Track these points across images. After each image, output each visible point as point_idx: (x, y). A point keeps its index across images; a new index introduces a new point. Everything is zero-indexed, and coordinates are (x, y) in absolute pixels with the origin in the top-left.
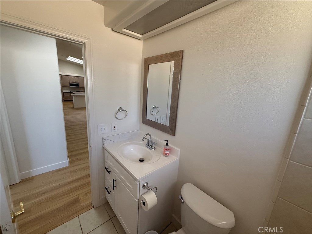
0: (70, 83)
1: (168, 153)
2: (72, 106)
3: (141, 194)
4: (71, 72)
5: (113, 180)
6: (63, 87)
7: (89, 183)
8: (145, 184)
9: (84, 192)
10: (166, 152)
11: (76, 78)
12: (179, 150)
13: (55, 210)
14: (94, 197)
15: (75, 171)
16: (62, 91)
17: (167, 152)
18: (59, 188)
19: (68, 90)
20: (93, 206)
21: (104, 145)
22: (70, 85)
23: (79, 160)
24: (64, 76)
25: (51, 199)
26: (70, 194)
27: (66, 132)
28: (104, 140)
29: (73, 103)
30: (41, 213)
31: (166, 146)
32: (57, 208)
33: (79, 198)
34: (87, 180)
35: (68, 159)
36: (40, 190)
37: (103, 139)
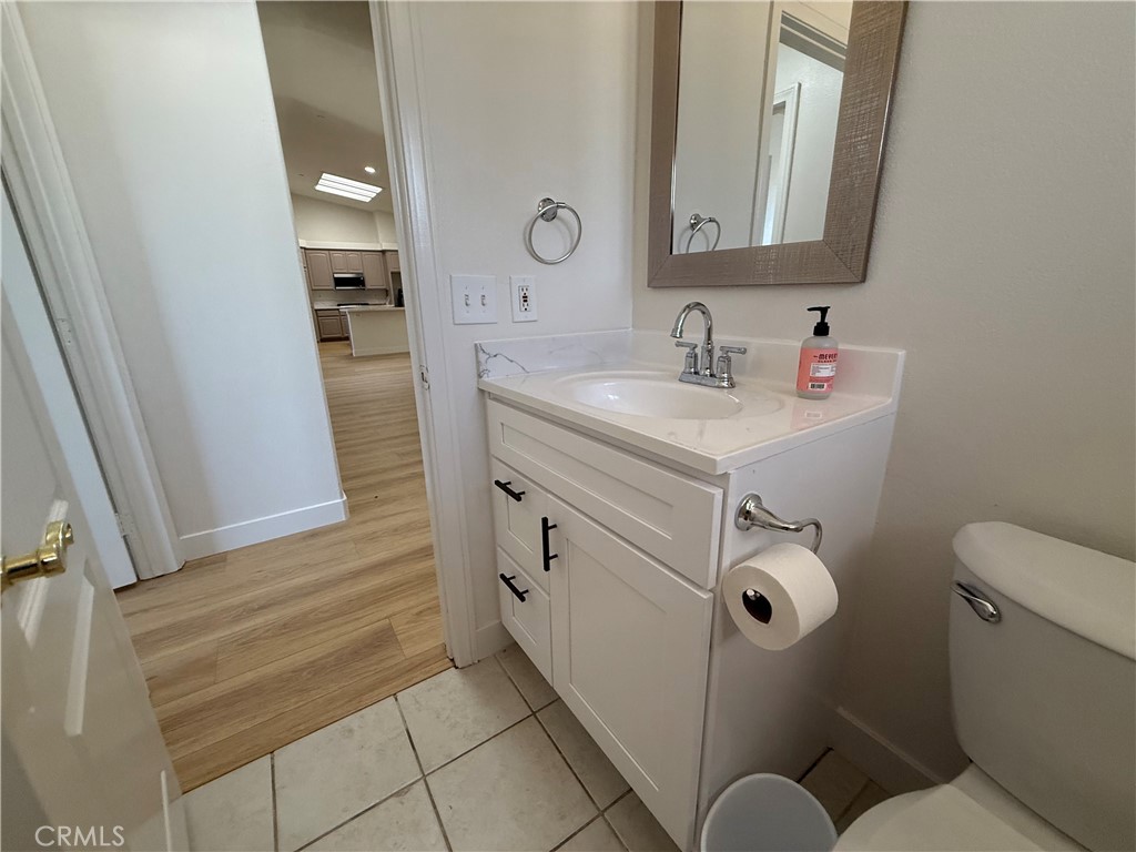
0: (336, 276)
1: (828, 379)
2: (349, 352)
3: (726, 562)
4: (335, 237)
5: (545, 521)
6: (314, 292)
7: (429, 578)
8: (751, 506)
9: (412, 607)
10: (817, 370)
11: (352, 255)
12: (901, 353)
13: (303, 670)
14: (454, 626)
15: (372, 538)
16: (312, 307)
17: (826, 371)
18: (313, 592)
19: (331, 303)
20: (452, 660)
21: (485, 378)
22: (337, 285)
23: (385, 502)
24: (313, 254)
25: (287, 628)
26: (360, 614)
27: (332, 422)
28: (483, 357)
29: (350, 345)
30: (249, 676)
31: (821, 340)
32: (311, 659)
33: (390, 628)
34: (421, 566)
35: (342, 497)
36: (248, 596)
37: (478, 349)
